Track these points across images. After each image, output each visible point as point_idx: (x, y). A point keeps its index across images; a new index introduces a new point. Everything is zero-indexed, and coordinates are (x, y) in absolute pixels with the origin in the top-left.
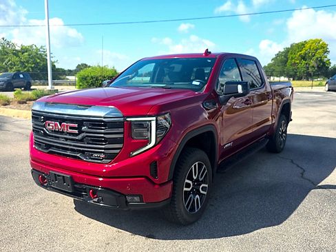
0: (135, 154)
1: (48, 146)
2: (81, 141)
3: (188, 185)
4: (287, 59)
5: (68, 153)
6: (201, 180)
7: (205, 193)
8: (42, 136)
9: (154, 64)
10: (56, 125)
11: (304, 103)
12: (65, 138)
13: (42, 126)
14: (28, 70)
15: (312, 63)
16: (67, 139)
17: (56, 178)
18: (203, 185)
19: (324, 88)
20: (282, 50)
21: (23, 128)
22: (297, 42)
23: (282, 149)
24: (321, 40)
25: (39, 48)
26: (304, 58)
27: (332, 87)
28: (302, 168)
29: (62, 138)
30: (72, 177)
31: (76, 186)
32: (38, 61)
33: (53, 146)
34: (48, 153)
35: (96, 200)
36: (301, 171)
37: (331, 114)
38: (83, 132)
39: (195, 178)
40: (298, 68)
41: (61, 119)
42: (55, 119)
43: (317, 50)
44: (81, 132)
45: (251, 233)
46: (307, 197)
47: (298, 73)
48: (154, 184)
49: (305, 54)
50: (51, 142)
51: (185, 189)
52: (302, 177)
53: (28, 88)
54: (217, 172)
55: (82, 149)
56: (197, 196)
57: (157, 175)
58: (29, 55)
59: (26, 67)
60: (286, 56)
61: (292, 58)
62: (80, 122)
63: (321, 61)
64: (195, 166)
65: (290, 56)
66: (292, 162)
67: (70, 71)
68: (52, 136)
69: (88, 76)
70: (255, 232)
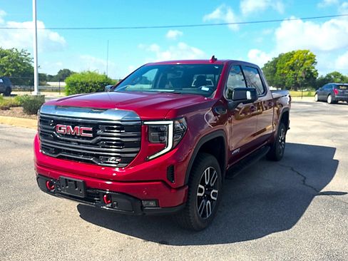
0: (151, 158)
1: (58, 151)
2: (95, 144)
3: (201, 191)
4: (276, 68)
5: (81, 157)
6: (212, 185)
7: (215, 199)
8: (51, 140)
9: (157, 70)
10: (68, 128)
11: (296, 112)
12: (77, 142)
13: (51, 130)
14: (8, 75)
15: (301, 73)
16: (79, 143)
17: (67, 182)
18: (214, 191)
19: (313, 98)
20: (271, 60)
21: (10, 135)
22: (285, 53)
23: (282, 157)
24: (309, 51)
25: (20, 52)
26: (292, 68)
27: (322, 97)
28: (302, 176)
29: (75, 142)
30: (84, 182)
31: (88, 191)
32: (19, 65)
33: (64, 150)
34: (57, 158)
35: (110, 205)
36: (303, 178)
37: (323, 124)
38: (98, 136)
39: (207, 183)
40: (286, 78)
41: (74, 123)
42: (67, 123)
43: (305, 60)
44: (95, 136)
45: (264, 238)
46: (312, 203)
47: (286, 84)
48: (170, 188)
49: (294, 64)
50: (61, 146)
51: (198, 194)
52: (304, 184)
53: (7, 93)
54: (226, 178)
55: (95, 153)
56: (209, 202)
57: (173, 180)
58: (9, 59)
59: (5, 71)
60: (275, 66)
61: (281, 68)
62: (96, 125)
63: (309, 71)
64: (207, 171)
65: (278, 66)
66: (292, 169)
67: (51, 77)
68: (63, 140)
69: (77, 82)
70: (267, 237)
